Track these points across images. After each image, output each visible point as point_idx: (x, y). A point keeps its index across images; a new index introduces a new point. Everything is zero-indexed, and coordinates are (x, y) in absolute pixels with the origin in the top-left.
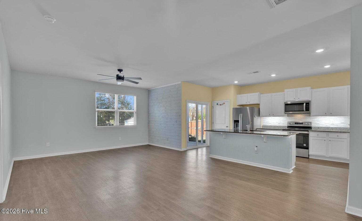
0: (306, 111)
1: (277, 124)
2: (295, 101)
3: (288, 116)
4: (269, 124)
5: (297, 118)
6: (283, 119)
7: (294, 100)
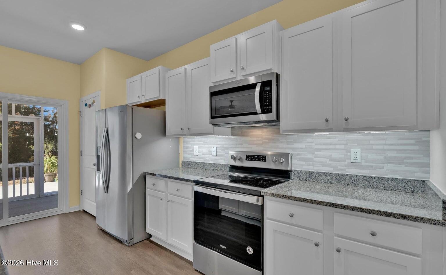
0: (263, 112)
1: (211, 157)
2: (235, 78)
3: (233, 134)
4: (194, 158)
5: (254, 141)
6: (223, 143)
7: (233, 76)
